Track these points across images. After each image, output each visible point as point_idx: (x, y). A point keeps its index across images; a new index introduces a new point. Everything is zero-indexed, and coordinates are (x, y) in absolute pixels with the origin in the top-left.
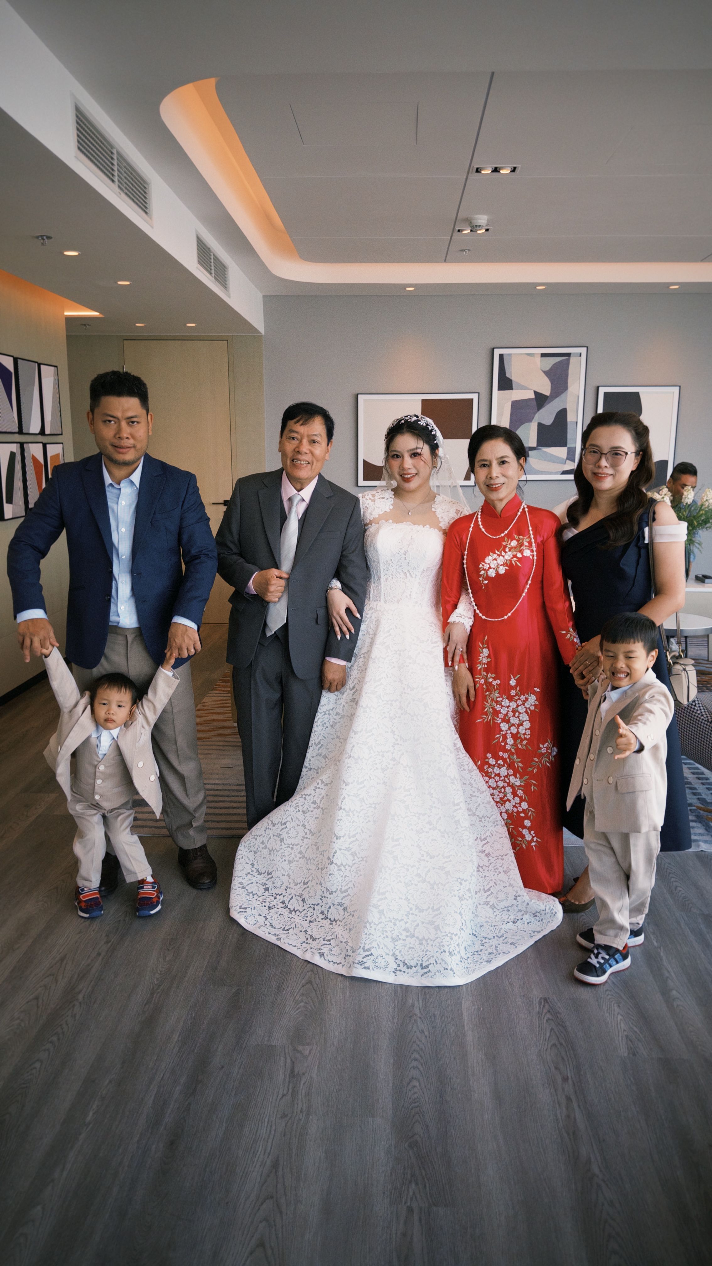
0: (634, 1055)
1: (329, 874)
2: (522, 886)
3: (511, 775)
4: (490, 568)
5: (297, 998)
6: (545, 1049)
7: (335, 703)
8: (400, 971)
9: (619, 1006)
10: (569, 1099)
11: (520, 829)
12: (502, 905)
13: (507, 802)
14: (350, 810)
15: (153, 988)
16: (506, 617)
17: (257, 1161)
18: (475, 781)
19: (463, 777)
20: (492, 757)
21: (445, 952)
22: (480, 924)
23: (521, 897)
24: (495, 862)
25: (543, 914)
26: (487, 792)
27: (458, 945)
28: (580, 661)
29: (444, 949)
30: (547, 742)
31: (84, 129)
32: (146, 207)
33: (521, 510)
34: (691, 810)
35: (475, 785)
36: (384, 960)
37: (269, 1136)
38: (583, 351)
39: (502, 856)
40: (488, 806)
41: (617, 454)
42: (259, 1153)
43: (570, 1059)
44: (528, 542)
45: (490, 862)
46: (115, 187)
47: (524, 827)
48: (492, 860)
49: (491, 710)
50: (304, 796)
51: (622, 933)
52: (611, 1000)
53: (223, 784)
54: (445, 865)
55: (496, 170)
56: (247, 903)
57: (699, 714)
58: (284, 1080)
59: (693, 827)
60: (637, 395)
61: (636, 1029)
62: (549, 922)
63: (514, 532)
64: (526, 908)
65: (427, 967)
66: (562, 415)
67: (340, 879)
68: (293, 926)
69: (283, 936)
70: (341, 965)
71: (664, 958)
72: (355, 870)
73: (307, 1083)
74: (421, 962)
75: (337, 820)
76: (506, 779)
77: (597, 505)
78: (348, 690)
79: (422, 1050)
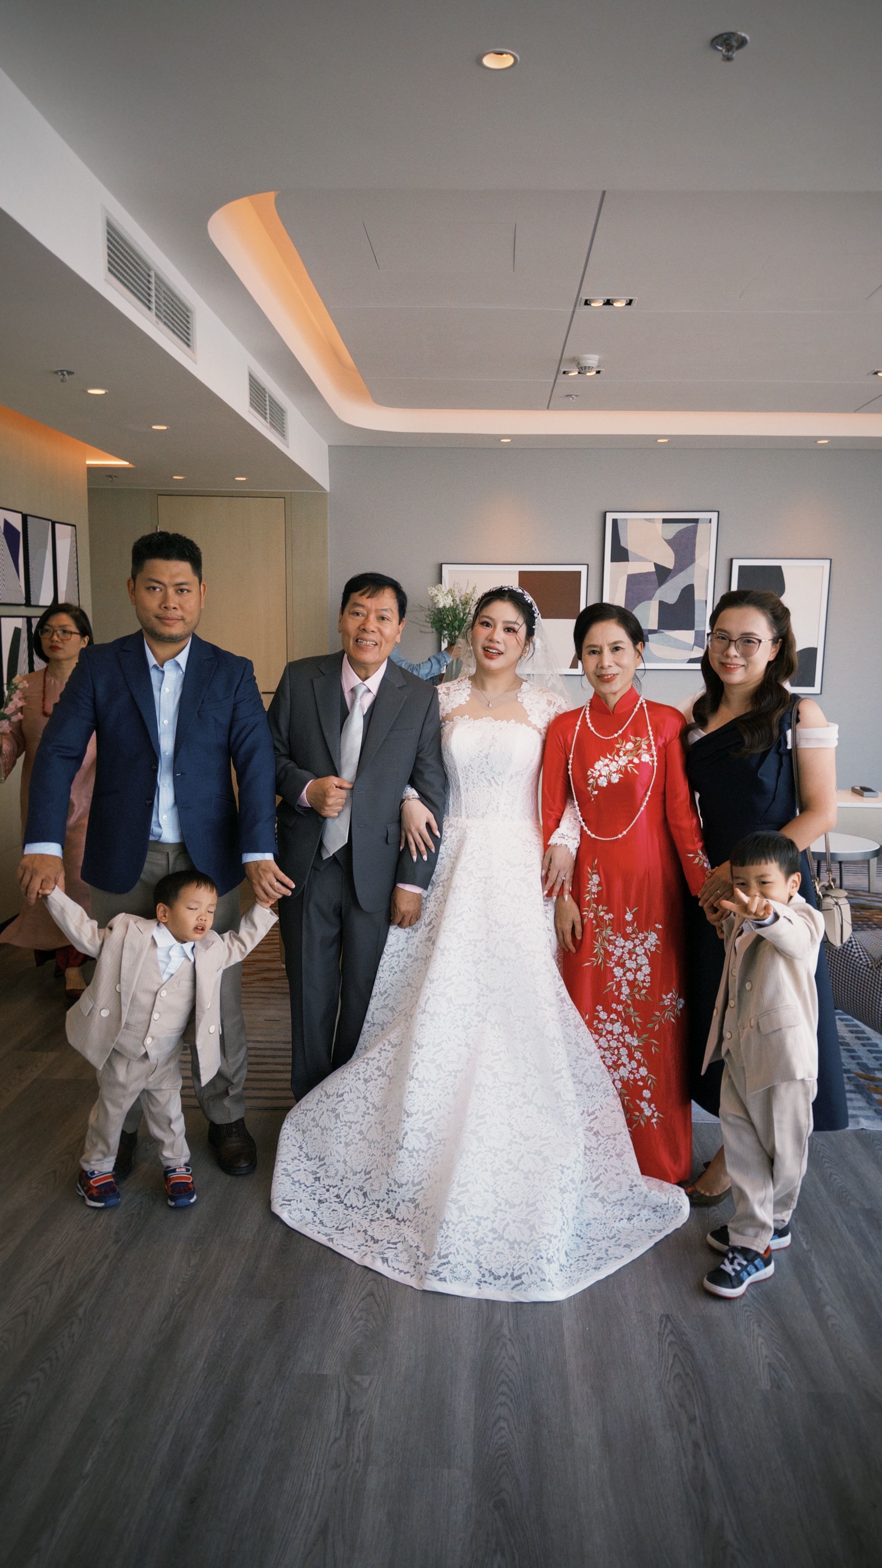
0: (779, 1388)
1: (397, 1161)
2: (639, 1173)
3: (626, 1033)
4: (600, 775)
5: (355, 1314)
6: (667, 1380)
7: (406, 942)
8: (485, 1282)
9: (759, 1325)
10: (696, 1445)
11: (638, 1101)
12: (614, 1198)
13: (622, 1067)
14: (424, 1079)
15: (174, 1301)
16: (620, 836)
17: (301, 1524)
18: (582, 1039)
19: (567, 1034)
20: (603, 1010)
21: (542, 1258)
22: (587, 1222)
23: (638, 1187)
24: (605, 1143)
25: (665, 1209)
26: (596, 1053)
27: (558, 1250)
28: (710, 891)
29: (541, 1254)
30: (671, 991)
31: (116, 248)
32: (188, 339)
33: (638, 706)
34: (848, 1078)
35: (582, 1045)
36: (465, 1269)
37: (316, 1493)
38: (714, 516)
39: (615, 1135)
40: (598, 1072)
41: (749, 641)
42: (303, 1514)
43: (698, 1394)
44: (647, 745)
45: (599, 1142)
46: (152, 315)
47: (643, 1099)
48: (602, 1140)
49: (602, 951)
50: (366, 1061)
51: (764, 1232)
52: (750, 1318)
53: (267, 1042)
54: (542, 1149)
55: (608, 303)
56: (292, 1194)
57: (857, 958)
58: (337, 1419)
59: (851, 1100)
60: (779, 569)
61: (780, 1355)
62: (673, 1218)
63: (629, 732)
64: (644, 1201)
65: (519, 1277)
66: (688, 592)
67: (411, 1168)
68: (349, 1224)
69: (335, 1236)
70: (409, 1274)
71: (816, 1264)
72: (431, 1156)
73: (366, 1423)
74: (511, 1271)
75: (407, 1091)
76: (621, 1038)
77: (728, 701)
78: (423, 927)
79: (511, 1381)
